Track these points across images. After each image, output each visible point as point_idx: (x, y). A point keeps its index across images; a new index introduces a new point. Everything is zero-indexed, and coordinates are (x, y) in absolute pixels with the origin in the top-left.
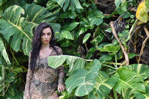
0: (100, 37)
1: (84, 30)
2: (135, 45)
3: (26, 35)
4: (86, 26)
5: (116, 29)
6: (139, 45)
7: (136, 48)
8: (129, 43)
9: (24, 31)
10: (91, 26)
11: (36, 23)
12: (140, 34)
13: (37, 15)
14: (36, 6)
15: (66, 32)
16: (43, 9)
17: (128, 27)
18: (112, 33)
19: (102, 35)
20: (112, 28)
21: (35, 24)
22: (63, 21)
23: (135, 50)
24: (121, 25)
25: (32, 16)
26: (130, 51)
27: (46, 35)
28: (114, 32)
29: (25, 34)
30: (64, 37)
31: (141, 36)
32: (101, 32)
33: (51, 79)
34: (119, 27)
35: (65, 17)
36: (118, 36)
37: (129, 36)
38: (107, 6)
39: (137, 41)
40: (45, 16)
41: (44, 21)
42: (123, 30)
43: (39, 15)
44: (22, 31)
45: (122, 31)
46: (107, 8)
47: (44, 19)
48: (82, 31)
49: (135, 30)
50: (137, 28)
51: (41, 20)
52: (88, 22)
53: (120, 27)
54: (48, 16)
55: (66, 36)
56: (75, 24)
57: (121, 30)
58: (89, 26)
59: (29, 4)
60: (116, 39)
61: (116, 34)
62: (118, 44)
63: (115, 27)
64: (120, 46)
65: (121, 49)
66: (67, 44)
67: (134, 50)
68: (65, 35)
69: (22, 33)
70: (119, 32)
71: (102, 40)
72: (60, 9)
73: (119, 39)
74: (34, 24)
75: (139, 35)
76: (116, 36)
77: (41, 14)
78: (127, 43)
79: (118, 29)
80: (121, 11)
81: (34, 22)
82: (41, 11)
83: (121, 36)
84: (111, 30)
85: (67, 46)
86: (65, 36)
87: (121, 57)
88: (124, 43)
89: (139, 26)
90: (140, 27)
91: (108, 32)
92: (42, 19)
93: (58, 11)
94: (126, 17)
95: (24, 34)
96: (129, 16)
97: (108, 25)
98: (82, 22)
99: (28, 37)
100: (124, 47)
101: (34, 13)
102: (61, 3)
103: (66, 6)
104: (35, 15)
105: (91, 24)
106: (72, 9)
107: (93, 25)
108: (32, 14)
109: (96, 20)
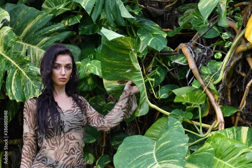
0: (158, 73)
2: (229, 91)
3: (13, 62)
5: (195, 59)
6: (237, 91)
7: (231, 97)
8: (221, 86)
9: (7, 55)
10: (141, 52)
11: (28, 43)
12: (240, 70)
13: (29, 26)
14: (27, 9)
15: (94, 63)
16: (42, 15)
17: (220, 55)
18: (188, 66)
19: (162, 70)
20: (187, 55)
21: (26, 44)
23: (230, 100)
24: (204, 52)
25: (20, 28)
26: (223, 103)
27: (63, 68)
28: (192, 65)
29: (11, 60)
30: (92, 71)
31: (241, 73)
32: (158, 63)
33: (77, 151)
34: (201, 55)
35: (88, 32)
36: (200, 73)
37: (222, 72)
39: (233, 83)
40: (48, 30)
41: (46, 39)
42: (208, 62)
43: (35, 28)
44: (3, 54)
45: (206, 64)
46: (162, 16)
47: (45, 36)
49: (232, 63)
50: (236, 59)
51: (39, 37)
53: (203, 56)
54: (54, 29)
55: (97, 70)
57: (205, 62)
59: (13, 5)
60: (196, 79)
61: (196, 68)
62: (201, 88)
63: (194, 56)
64: (205, 92)
65: (207, 96)
66: (89, 85)
67: (228, 99)
68: (93, 68)
69: (5, 59)
70: (201, 65)
71: (162, 79)
72: (81, 16)
73: (202, 79)
74: (24, 44)
75: (237, 71)
76: (196, 72)
77: (39, 25)
78: (217, 86)
79: (198, 59)
80: (199, 25)
81: (24, 40)
82: (37, 18)
83: (207, 72)
84: (184, 61)
85: (89, 88)
86: (95, 71)
87: (206, 114)
88: (213, 88)
89: (239, 54)
91: (176, 64)
92: (40, 34)
93: (78, 19)
94: (211, 36)
95: (8, 61)
96: (218, 35)
97: (172, 50)
99: (17, 66)
100: (213, 95)
101: (24, 23)
102: (88, 5)
103: (97, 11)
104: (26, 26)
105: (141, 46)
106: (109, 17)
107: (143, 49)
108: (19, 25)
109: (153, 40)
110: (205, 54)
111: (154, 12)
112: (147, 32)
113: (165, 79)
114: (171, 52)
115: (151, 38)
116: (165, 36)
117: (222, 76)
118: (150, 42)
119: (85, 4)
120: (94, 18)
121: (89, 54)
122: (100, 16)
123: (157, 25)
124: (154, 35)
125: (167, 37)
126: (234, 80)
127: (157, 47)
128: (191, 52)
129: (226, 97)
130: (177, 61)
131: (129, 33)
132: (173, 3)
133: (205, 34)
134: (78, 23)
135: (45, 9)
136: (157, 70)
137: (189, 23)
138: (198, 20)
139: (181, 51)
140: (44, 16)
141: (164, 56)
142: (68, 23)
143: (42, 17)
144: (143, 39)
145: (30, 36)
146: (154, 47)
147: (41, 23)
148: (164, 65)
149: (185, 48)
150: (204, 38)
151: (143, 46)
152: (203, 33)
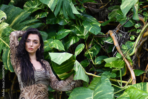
0: (95, 49)
1: (76, 39)
2: (139, 60)
4: (78, 35)
5: (118, 40)
6: (144, 60)
7: (140, 64)
8: (134, 57)
10: (85, 35)
11: (15, 29)
12: (146, 47)
13: (16, 19)
14: (15, 8)
15: (56, 41)
16: (24, 12)
17: (133, 38)
18: (114, 44)
19: (97, 47)
20: (113, 38)
22: (47, 28)
23: (139, 66)
24: (124, 36)
25: (10, 20)
26: (135, 67)
28: (116, 44)
30: (54, 46)
31: (147, 49)
32: (95, 42)
33: (43, 93)
34: (121, 38)
35: (52, 23)
36: (121, 49)
37: (134, 48)
38: (98, 11)
39: (142, 56)
41: (26, 27)
42: (126, 42)
43: (20, 20)
45: (125, 43)
46: (98, 13)
47: (26, 25)
48: (74, 40)
49: (141, 43)
50: (143, 41)
51: (22, 26)
52: (81, 30)
53: (123, 38)
55: (57, 46)
56: (66, 31)
57: (124, 42)
58: (82, 35)
60: (118, 52)
61: (119, 46)
62: (122, 58)
63: (117, 38)
64: (124, 61)
65: (125, 63)
67: (138, 65)
68: (55, 44)
70: (121, 44)
71: (98, 52)
72: (48, 13)
73: (122, 52)
75: (144, 48)
76: (118, 48)
77: (22, 18)
78: (131, 57)
79: (120, 40)
80: (121, 19)
81: (13, 27)
82: (21, 14)
83: (125, 48)
84: (111, 41)
86: (56, 47)
87: (125, 74)
88: (129, 58)
89: (145, 37)
90: (147, 38)
91: (106, 43)
92: (23, 24)
93: (45, 15)
94: (128, 26)
96: (132, 25)
97: (104, 34)
98: (74, 30)
100: (129, 62)
101: (13, 17)
102: (52, 6)
103: (57, 9)
104: (14, 19)
105: (85, 32)
106: (65, 13)
107: (86, 34)
108: (10, 18)
109: (92, 28)
110: (124, 37)
111: (93, 11)
112: (89, 23)
113: (100, 53)
114: (104, 35)
115: (91, 27)
116: (100, 25)
117: (135, 51)
118: (90, 29)
119: (50, 5)
120: (56, 14)
121: (53, 36)
122: (59, 13)
123: (95, 19)
124: (93, 25)
125: (101, 26)
126: (142, 53)
127: (94, 32)
128: (116, 36)
129: (137, 64)
130: (107, 41)
131: (77, 23)
132: (105, 5)
133: (124, 24)
134: (46, 17)
135: (25, 8)
136: (94, 47)
137: (115, 18)
138: (120, 16)
139: (109, 35)
140: (26, 13)
141: (99, 38)
142: (40, 17)
143: (24, 14)
144: (86, 27)
145: (16, 25)
146: (93, 32)
147: (23, 17)
148: (99, 44)
149: (112, 33)
150: (124, 27)
151: (86, 32)
152: (123, 24)
